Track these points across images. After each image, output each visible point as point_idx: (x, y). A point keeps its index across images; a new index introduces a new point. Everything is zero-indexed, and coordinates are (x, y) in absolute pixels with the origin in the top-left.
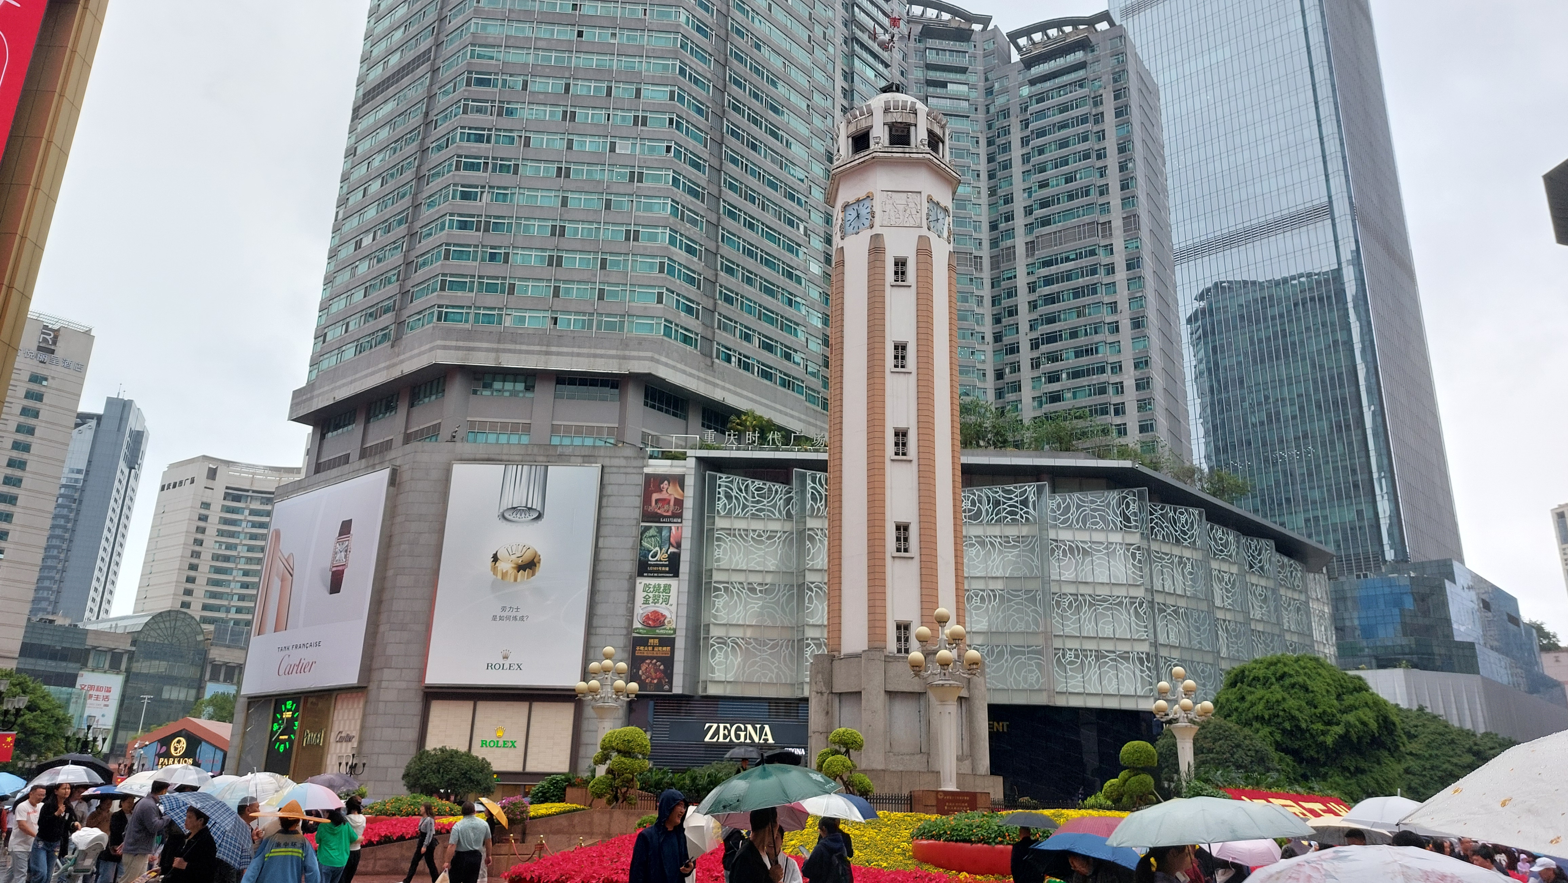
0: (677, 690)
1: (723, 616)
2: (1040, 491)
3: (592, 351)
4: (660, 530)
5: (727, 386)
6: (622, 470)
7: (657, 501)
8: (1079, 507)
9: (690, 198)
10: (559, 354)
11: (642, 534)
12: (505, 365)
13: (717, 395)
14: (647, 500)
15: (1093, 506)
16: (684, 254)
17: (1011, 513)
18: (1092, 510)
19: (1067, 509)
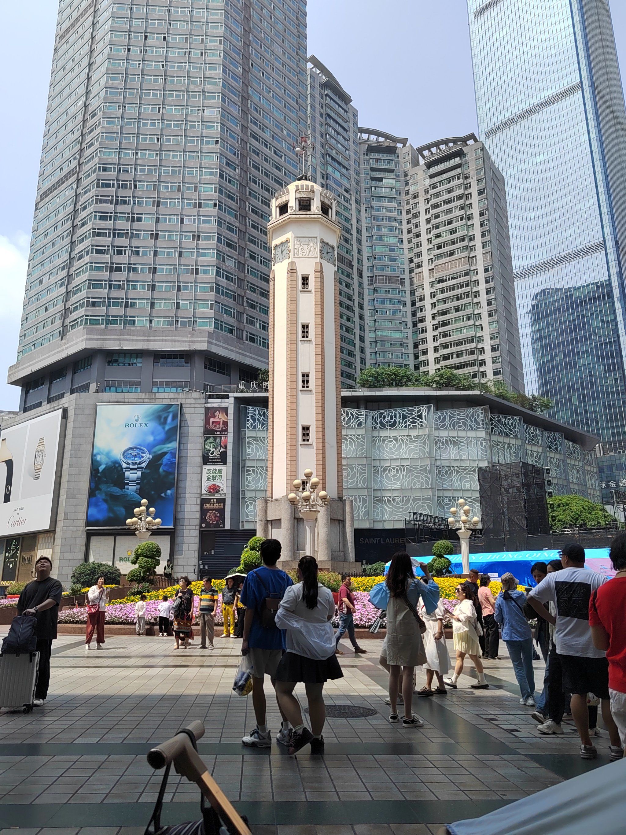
0: (227, 526)
1: (252, 486)
2: (429, 408)
3: (174, 338)
4: (215, 439)
5: (253, 356)
6: (193, 406)
7: (213, 423)
8: (451, 418)
9: (228, 249)
10: (155, 341)
11: (205, 441)
12: (125, 348)
13: (247, 361)
14: (207, 422)
15: (459, 417)
16: (225, 280)
17: (412, 422)
18: (459, 419)
19: (445, 418)
